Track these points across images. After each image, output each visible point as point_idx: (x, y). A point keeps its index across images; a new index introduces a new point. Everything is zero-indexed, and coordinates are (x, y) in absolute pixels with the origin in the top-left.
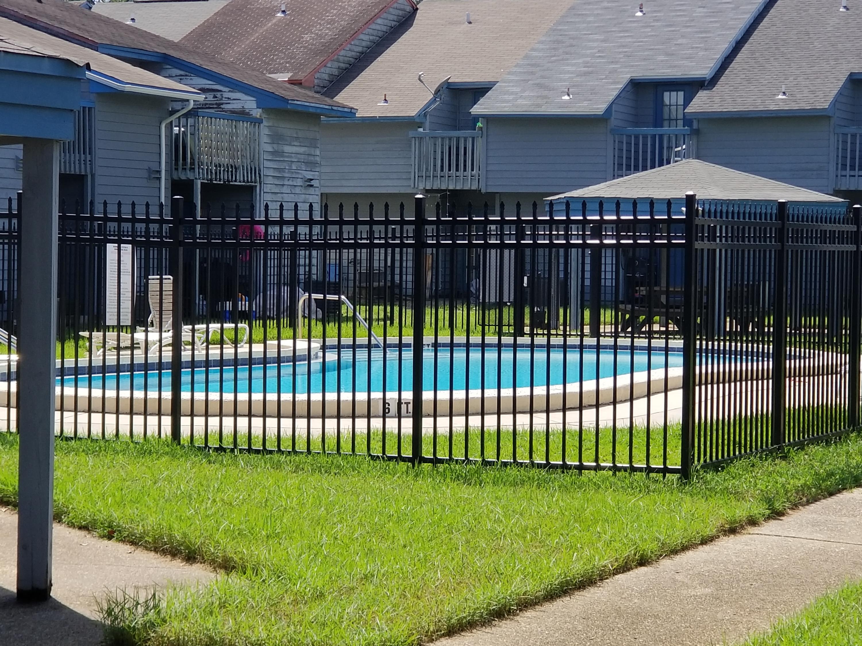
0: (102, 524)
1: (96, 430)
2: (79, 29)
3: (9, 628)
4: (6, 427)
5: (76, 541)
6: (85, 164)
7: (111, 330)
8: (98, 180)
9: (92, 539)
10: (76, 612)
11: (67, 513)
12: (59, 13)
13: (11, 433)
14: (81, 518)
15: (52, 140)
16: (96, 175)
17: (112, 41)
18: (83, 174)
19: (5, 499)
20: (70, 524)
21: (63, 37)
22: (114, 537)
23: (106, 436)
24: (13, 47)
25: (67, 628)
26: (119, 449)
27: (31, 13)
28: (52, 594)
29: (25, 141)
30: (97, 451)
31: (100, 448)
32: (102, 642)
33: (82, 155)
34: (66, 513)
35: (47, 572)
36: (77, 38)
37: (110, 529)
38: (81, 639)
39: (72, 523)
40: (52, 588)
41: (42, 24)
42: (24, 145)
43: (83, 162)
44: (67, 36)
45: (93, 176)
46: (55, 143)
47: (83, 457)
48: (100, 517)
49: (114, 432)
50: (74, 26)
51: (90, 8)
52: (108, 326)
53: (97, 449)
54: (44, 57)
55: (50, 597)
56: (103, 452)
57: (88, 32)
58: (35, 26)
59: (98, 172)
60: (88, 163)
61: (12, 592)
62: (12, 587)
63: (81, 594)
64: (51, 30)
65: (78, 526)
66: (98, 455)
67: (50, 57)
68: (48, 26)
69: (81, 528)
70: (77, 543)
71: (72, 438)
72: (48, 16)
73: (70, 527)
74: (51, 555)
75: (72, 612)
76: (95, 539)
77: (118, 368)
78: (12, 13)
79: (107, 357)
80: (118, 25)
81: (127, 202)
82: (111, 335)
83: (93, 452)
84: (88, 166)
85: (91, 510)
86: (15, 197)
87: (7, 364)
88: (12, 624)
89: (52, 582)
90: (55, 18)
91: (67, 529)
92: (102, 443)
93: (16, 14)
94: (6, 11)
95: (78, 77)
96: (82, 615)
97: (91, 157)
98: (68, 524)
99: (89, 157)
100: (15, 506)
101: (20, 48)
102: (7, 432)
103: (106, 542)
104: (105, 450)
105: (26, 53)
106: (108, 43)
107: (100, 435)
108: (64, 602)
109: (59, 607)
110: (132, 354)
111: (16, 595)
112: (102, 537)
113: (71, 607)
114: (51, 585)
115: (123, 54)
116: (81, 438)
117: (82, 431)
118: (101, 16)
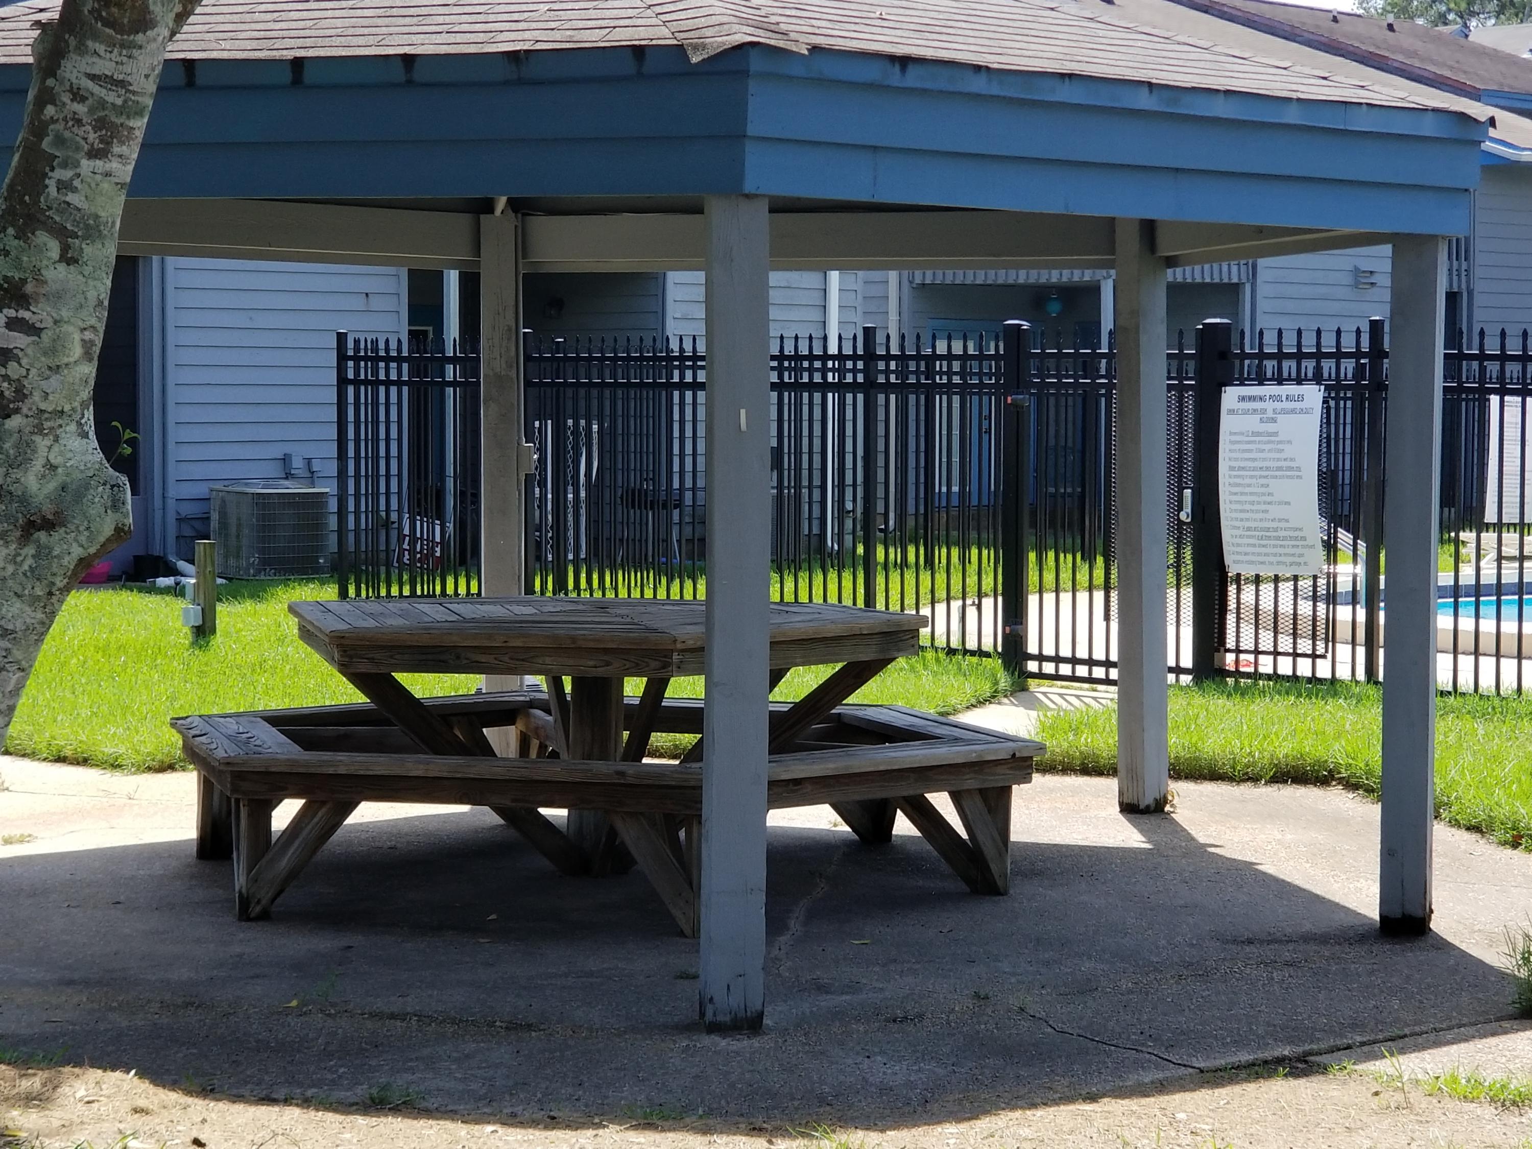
0: (1502, 824)
1: (1487, 682)
2: (1451, 68)
3: (1372, 973)
4: (1350, 673)
5: (1463, 847)
6: (1459, 275)
7: (1512, 530)
8: (1478, 300)
9: (1488, 846)
10: (1470, 955)
11: (1449, 805)
12: (1418, 45)
13: (1357, 682)
14: (1470, 814)
15: (1437, 236)
16: (1475, 293)
17: (1502, 85)
18: (1456, 290)
19: (1353, 780)
20: (1454, 823)
21: (1428, 82)
22: (1520, 844)
23: (1502, 692)
24: (1384, 97)
25: (1458, 978)
26: (1523, 712)
27: (1378, 47)
28: (1432, 925)
29: (1395, 239)
30: (1489, 714)
31: (1494, 708)
32: (1514, 1003)
33: (1455, 263)
34: (1447, 804)
35: (1426, 892)
36: (1450, 83)
37: (1515, 832)
38: (1481, 996)
39: (1456, 820)
40: (1433, 916)
41: (1396, 64)
42: (1394, 246)
43: (1455, 273)
44: (1433, 80)
45: (1470, 293)
46: (1440, 240)
47: (1468, 723)
48: (1500, 813)
49: (1515, 685)
50: (1444, 65)
51: (1467, 36)
52: (1487, 524)
53: (1490, 710)
54: (1427, 110)
55: (1430, 930)
56: (1498, 715)
57: (1465, 72)
58: (1385, 66)
59: (1479, 286)
60: (1464, 273)
61: (1372, 919)
62: (1373, 912)
63: (1476, 928)
64: (1409, 73)
65: (1465, 825)
66: (1492, 720)
67: (1435, 110)
68: (1404, 67)
69: (1468, 829)
70: (1465, 851)
71: (1450, 693)
72: (1403, 51)
73: (1452, 826)
74: (1430, 867)
75: (1464, 954)
76: (1493, 847)
77: (1499, 589)
78: (1351, 49)
79: (1503, 572)
80: (1512, 61)
81: (1513, 332)
82: (1489, 538)
83: (1484, 715)
84: (1463, 278)
85: (1486, 802)
86: (1365, 328)
87: (1351, 578)
88: (1375, 967)
89: (1433, 907)
90: (1414, 54)
91: (1449, 829)
92: (1497, 702)
93: (1357, 51)
94: (1343, 46)
95: (1476, 139)
96: (1481, 961)
97: (1469, 266)
98: (1450, 822)
99: (1464, 266)
100: (1369, 790)
101: (1390, 99)
102: (1351, 681)
103: (1509, 852)
104: (1502, 713)
105: (1399, 105)
106: (1495, 88)
107: (1493, 689)
108: (1450, 939)
109: (1444, 946)
110: (1521, 568)
111: (1378, 925)
112: (1504, 843)
113: (1463, 947)
114: (1432, 911)
115: (1518, 105)
116: (1464, 694)
117: (1466, 681)
118: (1484, 47)
